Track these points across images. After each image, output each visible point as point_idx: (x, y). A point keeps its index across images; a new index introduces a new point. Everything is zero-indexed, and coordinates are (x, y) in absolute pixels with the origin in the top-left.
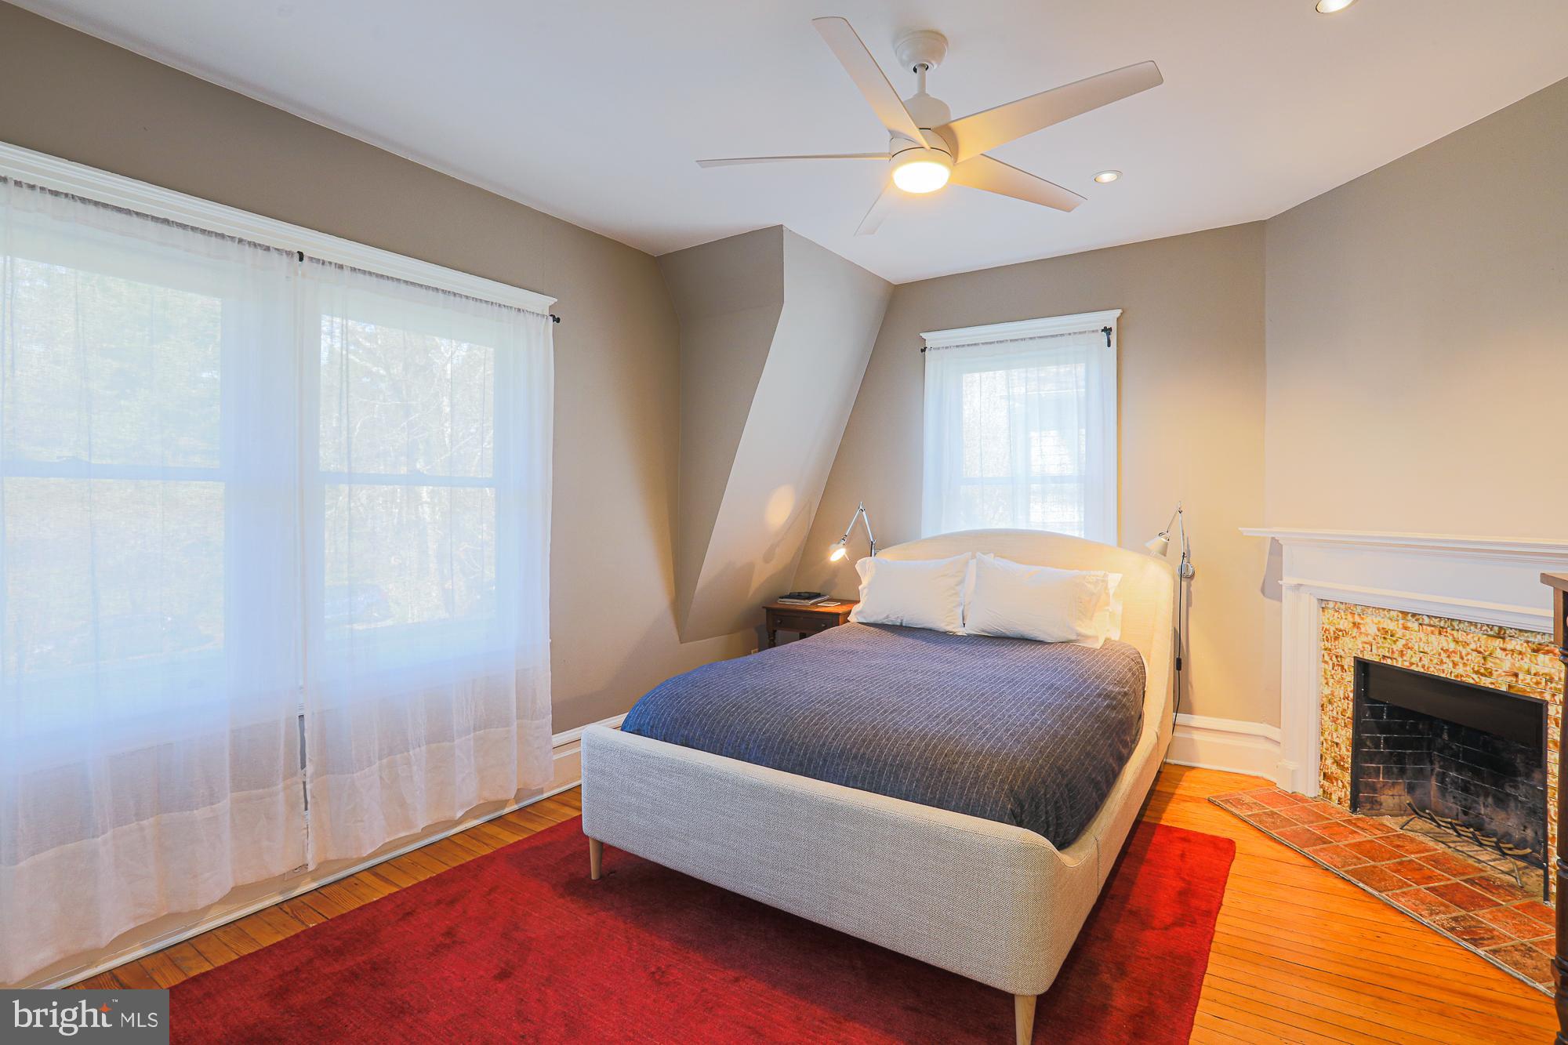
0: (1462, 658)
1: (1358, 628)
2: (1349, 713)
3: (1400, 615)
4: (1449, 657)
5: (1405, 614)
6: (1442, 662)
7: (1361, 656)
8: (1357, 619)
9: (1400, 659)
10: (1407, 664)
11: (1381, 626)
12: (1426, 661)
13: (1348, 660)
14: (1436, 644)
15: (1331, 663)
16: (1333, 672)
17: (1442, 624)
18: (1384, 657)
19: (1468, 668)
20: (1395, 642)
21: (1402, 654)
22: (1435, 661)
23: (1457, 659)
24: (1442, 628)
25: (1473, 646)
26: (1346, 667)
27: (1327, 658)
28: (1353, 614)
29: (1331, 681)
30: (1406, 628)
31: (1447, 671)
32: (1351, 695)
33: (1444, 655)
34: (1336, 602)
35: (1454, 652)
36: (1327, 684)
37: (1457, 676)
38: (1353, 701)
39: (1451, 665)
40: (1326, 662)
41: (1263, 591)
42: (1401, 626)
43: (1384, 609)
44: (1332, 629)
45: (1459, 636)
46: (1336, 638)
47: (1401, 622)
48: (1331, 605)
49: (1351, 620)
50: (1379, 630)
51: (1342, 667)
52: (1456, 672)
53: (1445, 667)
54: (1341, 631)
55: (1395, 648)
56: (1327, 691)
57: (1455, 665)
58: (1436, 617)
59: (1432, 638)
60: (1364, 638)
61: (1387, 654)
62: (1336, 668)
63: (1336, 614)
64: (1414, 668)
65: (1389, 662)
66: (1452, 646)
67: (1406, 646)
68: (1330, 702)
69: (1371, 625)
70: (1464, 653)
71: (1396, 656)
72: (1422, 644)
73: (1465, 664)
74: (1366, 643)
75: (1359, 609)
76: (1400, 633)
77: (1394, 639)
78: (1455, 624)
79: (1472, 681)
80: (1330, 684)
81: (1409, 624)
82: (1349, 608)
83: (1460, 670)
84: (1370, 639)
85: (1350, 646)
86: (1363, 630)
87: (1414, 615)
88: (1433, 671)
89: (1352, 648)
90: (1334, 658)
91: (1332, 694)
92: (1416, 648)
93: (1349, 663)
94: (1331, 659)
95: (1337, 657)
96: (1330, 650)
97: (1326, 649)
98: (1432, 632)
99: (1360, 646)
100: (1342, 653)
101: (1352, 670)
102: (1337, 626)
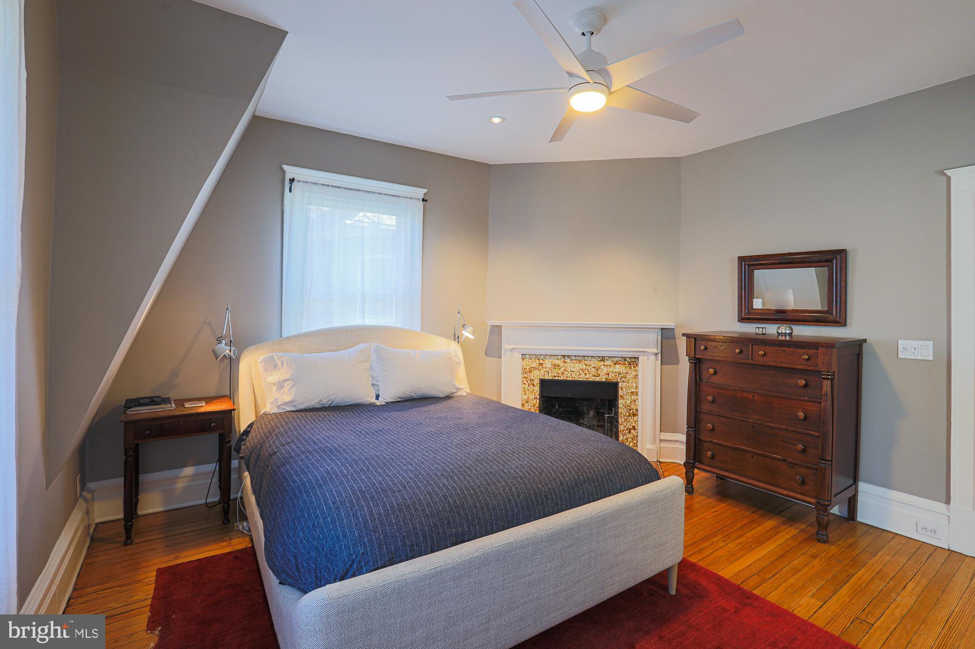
0: (588, 371)
1: (542, 365)
2: (537, 405)
3: (562, 357)
4: (583, 371)
5: (564, 356)
6: (580, 374)
7: (543, 378)
8: (541, 361)
9: (562, 376)
10: (565, 377)
11: (553, 363)
12: (573, 375)
13: (536, 381)
14: (578, 367)
15: (527, 384)
16: (528, 388)
17: (580, 359)
18: (554, 376)
19: (591, 375)
20: (560, 369)
21: (563, 374)
22: (578, 374)
23: (586, 372)
24: (581, 360)
25: (593, 366)
26: (535, 384)
27: (525, 382)
28: (539, 359)
29: (527, 392)
30: (565, 362)
31: (583, 378)
32: (538, 397)
33: (581, 371)
34: (530, 355)
35: (585, 369)
36: (525, 394)
37: (586, 379)
38: (539, 399)
39: (584, 375)
40: (525, 384)
41: (486, 354)
42: (562, 362)
43: (554, 355)
44: (528, 368)
45: (588, 363)
46: (530, 372)
47: (562, 360)
48: (527, 356)
49: (538, 362)
50: (552, 365)
51: (533, 385)
52: (586, 377)
53: (581, 376)
54: (533, 368)
55: (560, 371)
56: (525, 397)
57: (586, 374)
58: (578, 356)
59: (576, 365)
60: (545, 370)
61: (556, 375)
62: (530, 386)
63: (530, 361)
64: (568, 379)
65: (557, 378)
66: (584, 367)
67: (565, 370)
68: (527, 402)
69: (548, 364)
70: (589, 369)
71: (560, 375)
72: (572, 368)
73: (589, 374)
74: (546, 372)
75: (542, 357)
76: (562, 364)
77: (559, 368)
78: (586, 358)
79: (592, 380)
80: (527, 394)
81: (566, 361)
82: (537, 357)
83: (588, 376)
84: (548, 369)
85: (538, 374)
86: (544, 366)
87: (568, 356)
88: (577, 378)
89: (537, 375)
90: (529, 381)
91: (528, 398)
92: (569, 370)
93: (537, 382)
94: (527, 382)
95: (530, 380)
96: (527, 378)
97: (524, 378)
98: (576, 363)
99: (543, 373)
100: (533, 378)
101: (539, 385)
102: (531, 366)
